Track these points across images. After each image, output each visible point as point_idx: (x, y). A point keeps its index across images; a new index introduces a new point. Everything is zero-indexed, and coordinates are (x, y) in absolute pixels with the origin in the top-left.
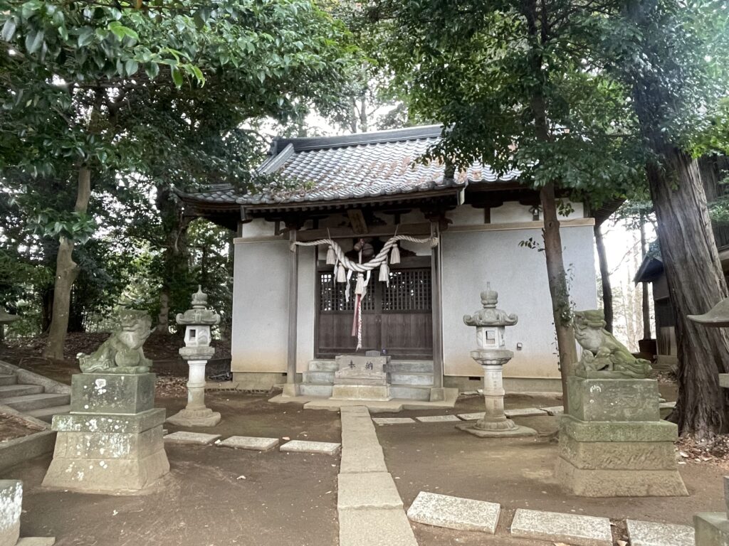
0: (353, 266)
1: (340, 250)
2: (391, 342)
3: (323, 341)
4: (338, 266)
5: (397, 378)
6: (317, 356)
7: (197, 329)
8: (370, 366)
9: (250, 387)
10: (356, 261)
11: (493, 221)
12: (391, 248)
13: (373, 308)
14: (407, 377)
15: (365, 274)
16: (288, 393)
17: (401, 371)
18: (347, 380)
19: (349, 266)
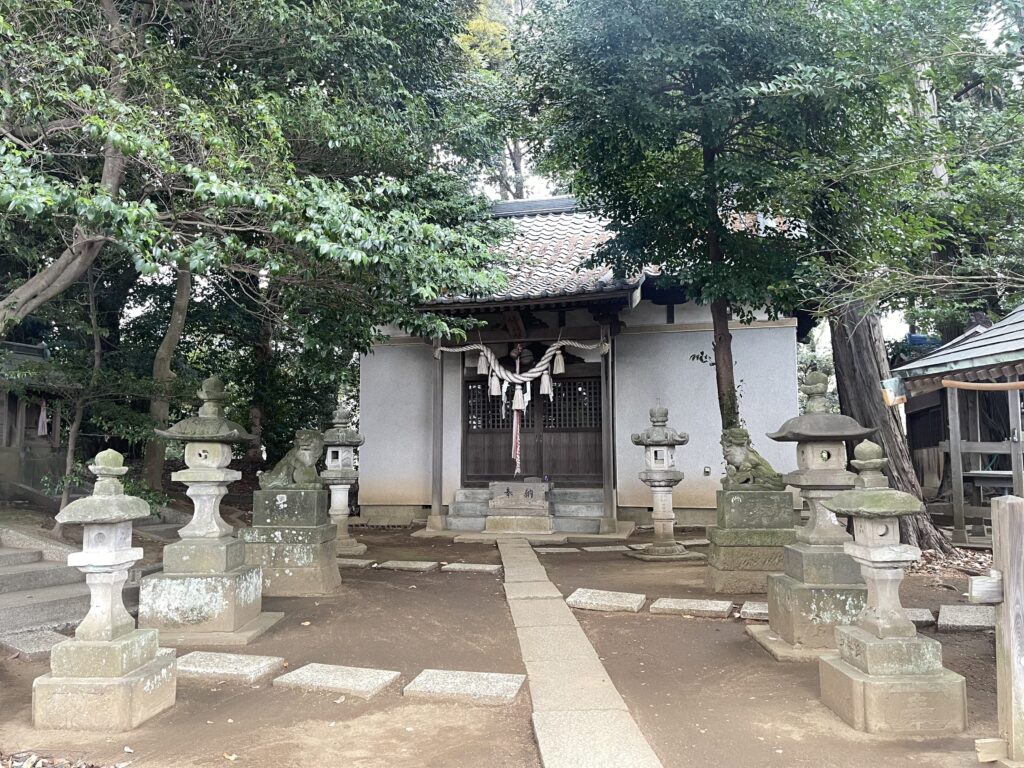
0: (509, 377)
1: (493, 357)
2: (554, 466)
3: (471, 467)
4: (492, 376)
5: (561, 508)
6: (465, 484)
7: (340, 450)
8: (529, 494)
9: (384, 522)
10: (514, 372)
11: (677, 321)
12: (554, 356)
13: (533, 426)
14: (573, 507)
15: (523, 385)
16: (433, 527)
17: (565, 502)
18: (503, 511)
19: (505, 377)
